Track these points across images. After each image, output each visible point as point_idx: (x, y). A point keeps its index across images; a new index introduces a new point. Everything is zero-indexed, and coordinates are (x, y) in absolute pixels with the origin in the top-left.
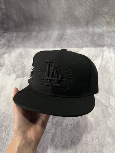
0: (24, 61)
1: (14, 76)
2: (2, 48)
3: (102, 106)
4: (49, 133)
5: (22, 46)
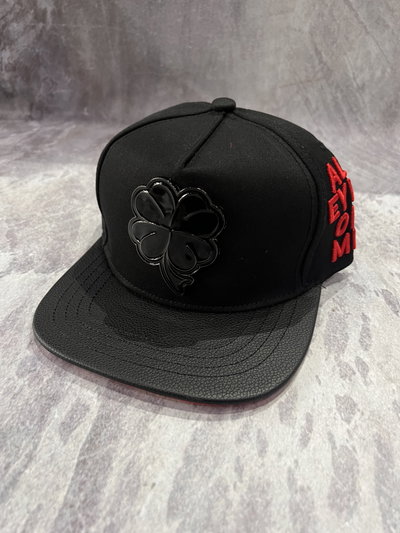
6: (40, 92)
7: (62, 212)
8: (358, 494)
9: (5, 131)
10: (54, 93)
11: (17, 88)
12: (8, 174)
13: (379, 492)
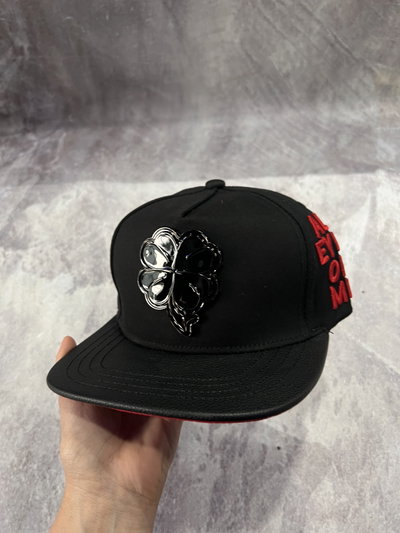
0: (100, 227)
1: (65, 280)
2: (21, 182)
3: (383, 377)
4: (200, 480)
5: (90, 174)
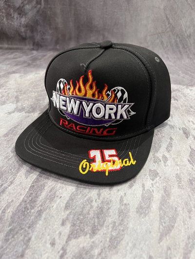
6: (38, 37)
7: (41, 89)
8: (150, 209)
9: (21, 55)
10: (44, 38)
11: (27, 35)
12: (20, 72)
13: (160, 209)
